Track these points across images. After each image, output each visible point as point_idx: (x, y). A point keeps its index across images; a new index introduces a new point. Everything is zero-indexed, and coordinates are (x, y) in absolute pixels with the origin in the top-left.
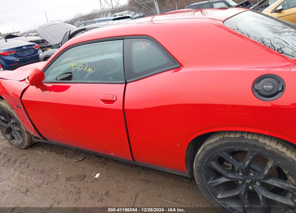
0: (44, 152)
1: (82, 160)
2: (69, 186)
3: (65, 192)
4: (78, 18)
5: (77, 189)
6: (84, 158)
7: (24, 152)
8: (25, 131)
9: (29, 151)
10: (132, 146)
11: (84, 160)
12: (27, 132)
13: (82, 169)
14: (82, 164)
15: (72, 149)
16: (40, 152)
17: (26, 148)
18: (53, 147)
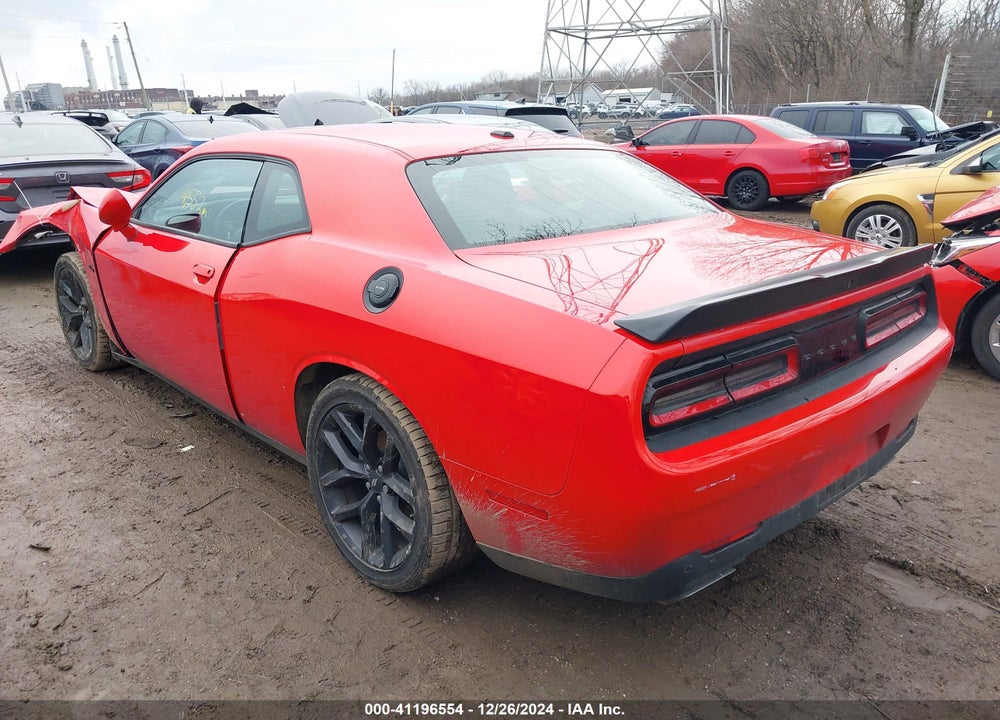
0: (126, 387)
1: (186, 417)
2: (120, 451)
3: (105, 460)
4: (491, 86)
5: (131, 458)
6: (192, 415)
7: (90, 377)
8: (99, 328)
9: (101, 378)
10: (235, 389)
11: (189, 419)
12: (103, 331)
13: (171, 432)
14: (177, 424)
15: (183, 395)
16: (118, 386)
17: (98, 371)
18: (151, 383)
